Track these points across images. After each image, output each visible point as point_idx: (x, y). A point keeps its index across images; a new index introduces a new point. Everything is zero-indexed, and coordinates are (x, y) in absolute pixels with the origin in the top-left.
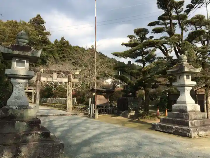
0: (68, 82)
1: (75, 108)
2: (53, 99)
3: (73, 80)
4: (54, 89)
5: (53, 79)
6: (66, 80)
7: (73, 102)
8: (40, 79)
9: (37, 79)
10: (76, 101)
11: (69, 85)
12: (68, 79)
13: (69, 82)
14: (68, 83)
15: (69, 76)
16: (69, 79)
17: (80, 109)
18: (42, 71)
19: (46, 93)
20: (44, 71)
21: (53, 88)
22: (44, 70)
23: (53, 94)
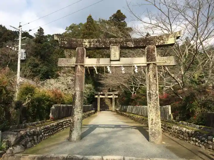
0: (148, 65)
1: (169, 128)
2: (133, 106)
3: (160, 60)
4: (134, 93)
5: (111, 61)
6: (141, 61)
7: (164, 114)
8: (83, 62)
9: (76, 62)
10: (170, 113)
11: (151, 73)
12: (147, 58)
13: (151, 66)
14: (148, 68)
15: (148, 51)
16: (150, 57)
17: (183, 133)
18: (87, 44)
19: (125, 99)
20: (90, 45)
21: (132, 91)
22: (90, 42)
23: (133, 100)
